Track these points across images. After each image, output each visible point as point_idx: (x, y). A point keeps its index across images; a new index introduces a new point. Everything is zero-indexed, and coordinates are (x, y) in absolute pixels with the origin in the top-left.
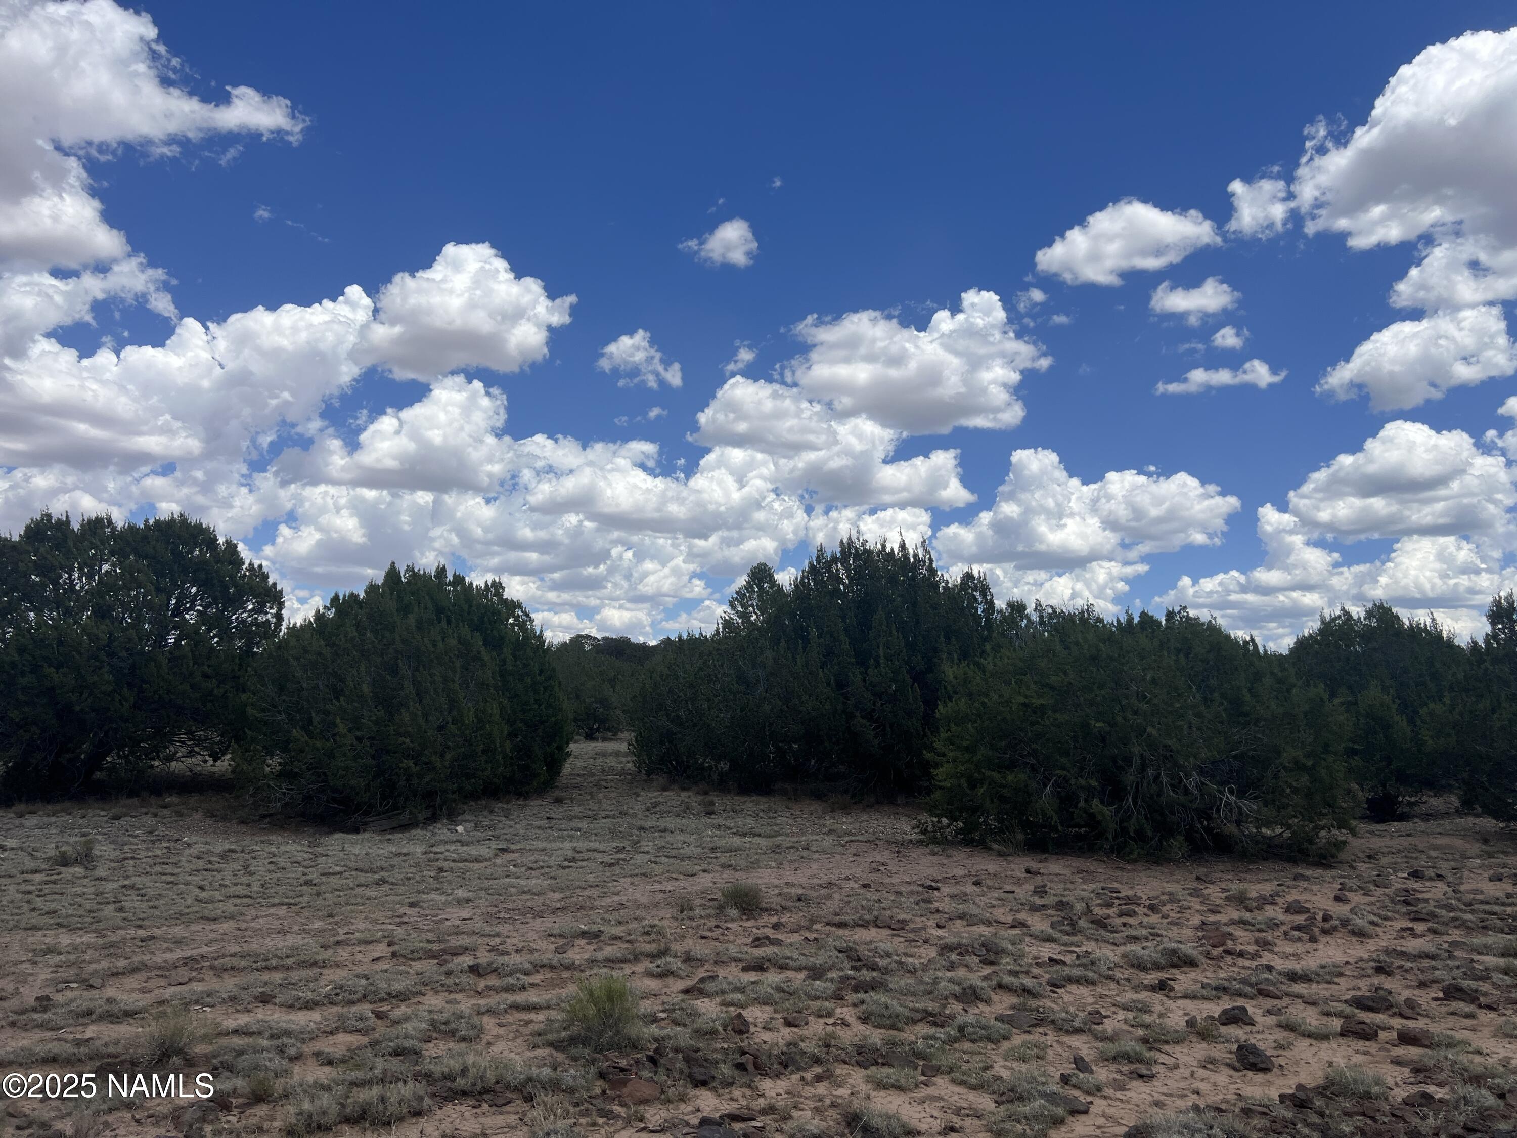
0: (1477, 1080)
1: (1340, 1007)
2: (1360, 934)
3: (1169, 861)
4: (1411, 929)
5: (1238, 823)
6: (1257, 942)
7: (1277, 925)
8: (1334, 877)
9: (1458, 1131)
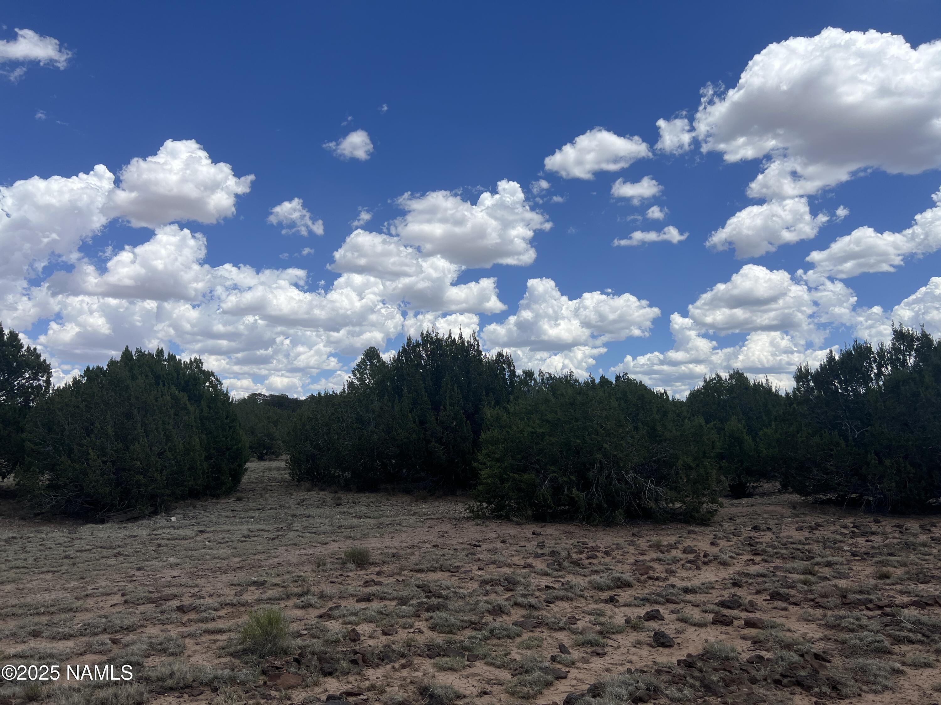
0: (788, 646)
1: (712, 607)
2: (725, 564)
3: (616, 524)
4: (753, 560)
5: (656, 500)
6: (666, 571)
7: (678, 560)
8: (710, 531)
9: (778, 677)
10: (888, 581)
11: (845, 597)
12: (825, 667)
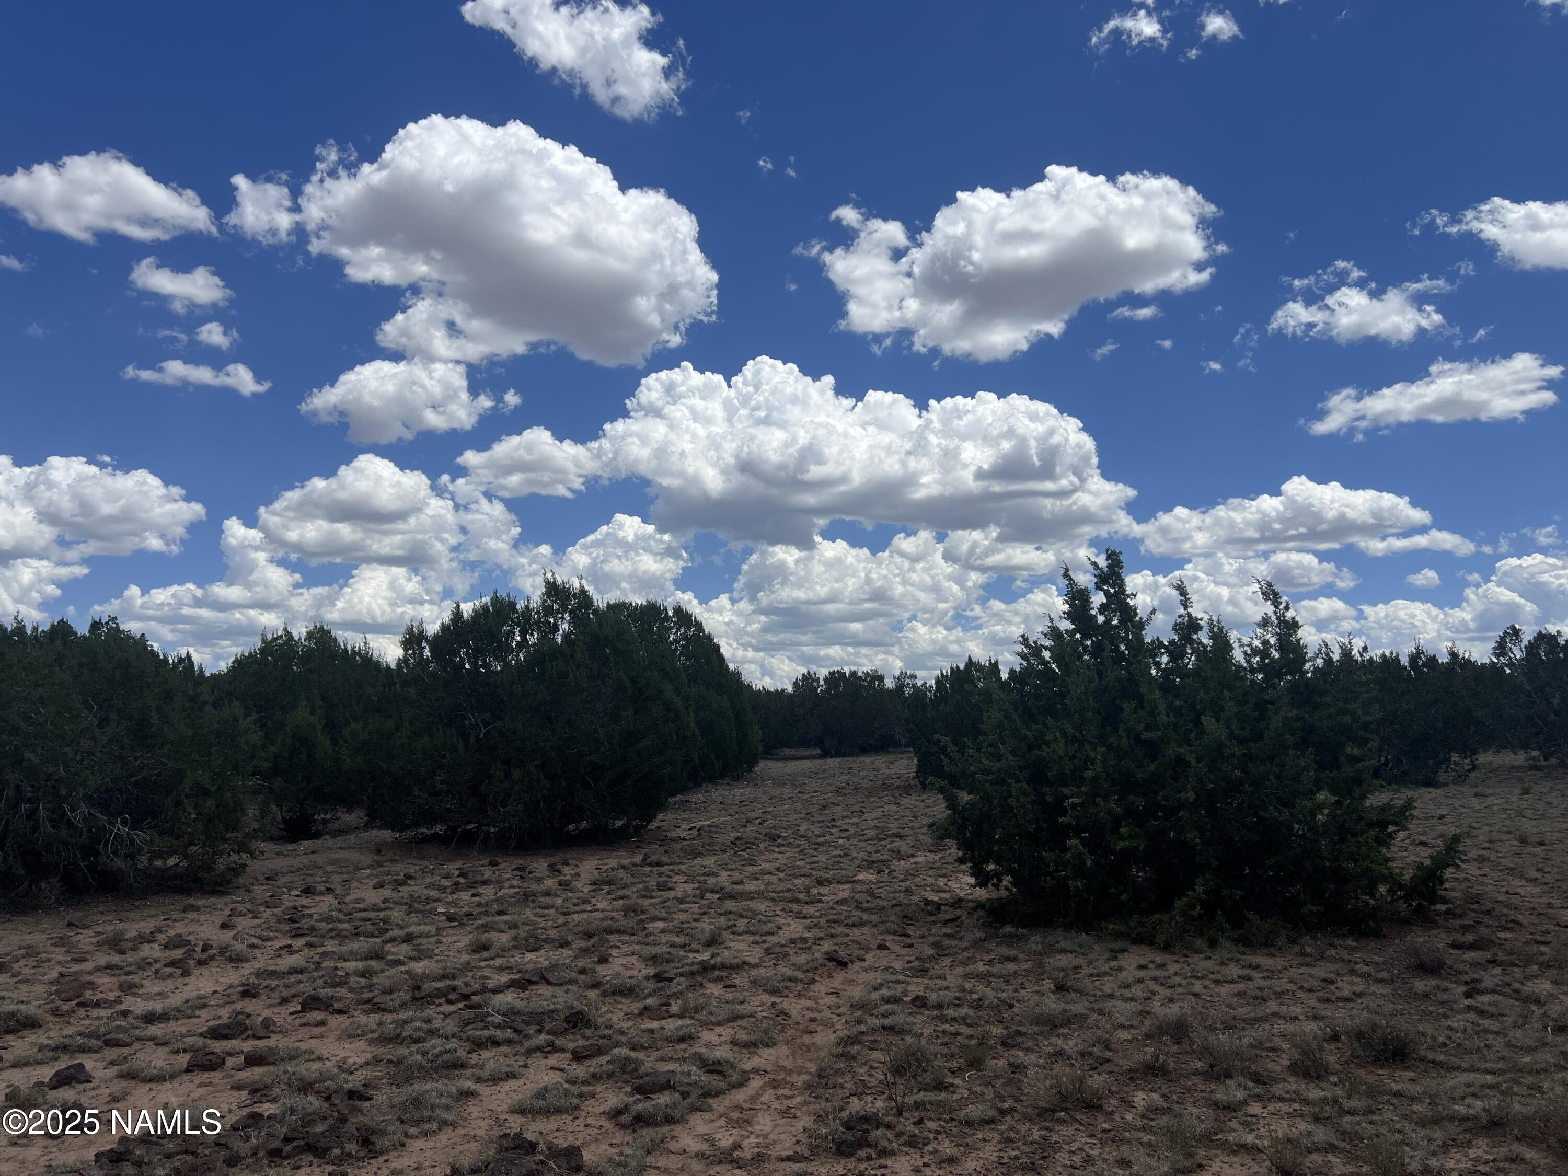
0: (306, 1087)
1: (190, 1041)
2: (237, 960)
3: (36, 908)
4: (289, 946)
5: (131, 856)
6: (121, 987)
7: (150, 964)
8: (226, 904)
9: (276, 1144)
10: (485, 954)
11: (418, 988)
12: (360, 1110)
